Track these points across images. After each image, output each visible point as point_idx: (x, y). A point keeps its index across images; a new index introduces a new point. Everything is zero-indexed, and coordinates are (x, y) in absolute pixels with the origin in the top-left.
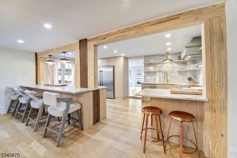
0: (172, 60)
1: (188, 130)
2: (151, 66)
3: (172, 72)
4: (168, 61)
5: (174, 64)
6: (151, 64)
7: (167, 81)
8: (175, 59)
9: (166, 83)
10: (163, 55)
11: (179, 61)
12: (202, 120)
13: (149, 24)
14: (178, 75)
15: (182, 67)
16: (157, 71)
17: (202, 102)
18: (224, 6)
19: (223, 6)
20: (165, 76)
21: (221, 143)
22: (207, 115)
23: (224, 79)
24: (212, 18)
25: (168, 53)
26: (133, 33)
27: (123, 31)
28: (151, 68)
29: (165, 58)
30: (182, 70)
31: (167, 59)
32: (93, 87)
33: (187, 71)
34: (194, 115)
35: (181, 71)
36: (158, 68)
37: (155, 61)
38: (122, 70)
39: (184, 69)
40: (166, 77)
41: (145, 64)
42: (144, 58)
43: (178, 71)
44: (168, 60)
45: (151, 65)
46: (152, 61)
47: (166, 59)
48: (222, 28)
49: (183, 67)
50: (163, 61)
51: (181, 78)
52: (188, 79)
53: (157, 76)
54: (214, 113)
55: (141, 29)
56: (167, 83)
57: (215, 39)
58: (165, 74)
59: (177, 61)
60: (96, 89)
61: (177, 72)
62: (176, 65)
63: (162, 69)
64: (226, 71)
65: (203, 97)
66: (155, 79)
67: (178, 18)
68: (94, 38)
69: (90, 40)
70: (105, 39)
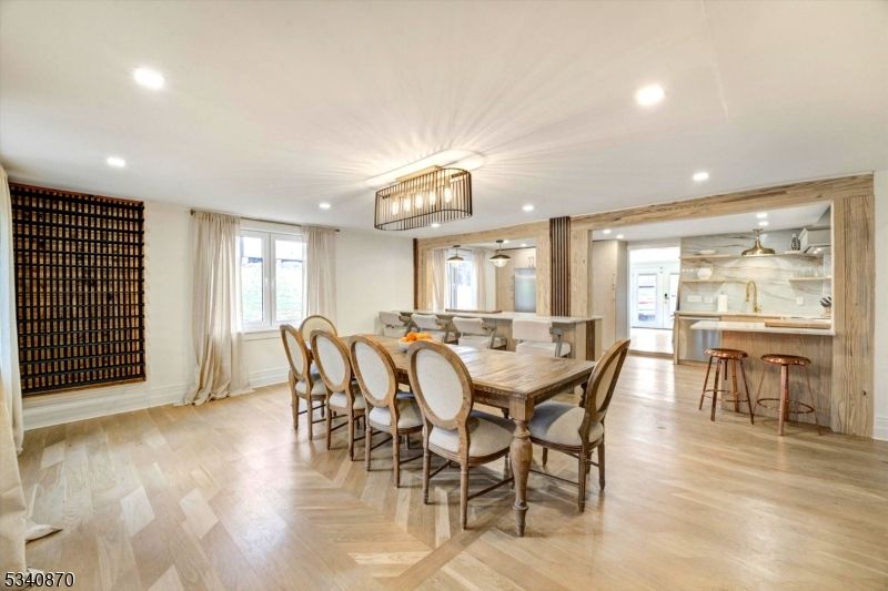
0: (771, 251)
1: (801, 392)
2: (704, 267)
3: (772, 283)
4: (759, 253)
5: (778, 260)
6: (703, 260)
7: (756, 310)
8: (783, 246)
9: (750, 312)
10: (742, 236)
11: (796, 252)
12: (829, 371)
13: (720, 199)
14: (791, 291)
15: (805, 268)
16: (723, 279)
17: (829, 339)
18: (872, 180)
19: (869, 179)
20: (748, 295)
21: (861, 405)
22: (838, 360)
23: (869, 300)
24: (850, 198)
25: (758, 232)
26: (686, 212)
27: (663, 208)
28: (705, 273)
29: (750, 244)
30: (804, 279)
31: (755, 248)
32: (585, 313)
33: (822, 281)
34: (810, 358)
35: (803, 282)
36: (726, 273)
37: (717, 253)
38: (615, 278)
39: (813, 276)
40: (751, 298)
41: (682, 260)
42: (680, 244)
43: (791, 281)
44: (760, 250)
45: (703, 263)
46: (707, 253)
47: (752, 246)
48: (868, 216)
49: (810, 269)
50: (744, 253)
51: (799, 301)
52: (823, 304)
53: (722, 293)
54: (849, 357)
55: (705, 207)
56: (755, 314)
57: (854, 233)
58: (748, 290)
59: (787, 252)
60: (589, 319)
61: (789, 284)
62: (784, 264)
63: (739, 275)
64: (873, 287)
65: (832, 332)
66: (716, 303)
67: (784, 193)
68: (588, 217)
69: (578, 220)
70: (617, 219)
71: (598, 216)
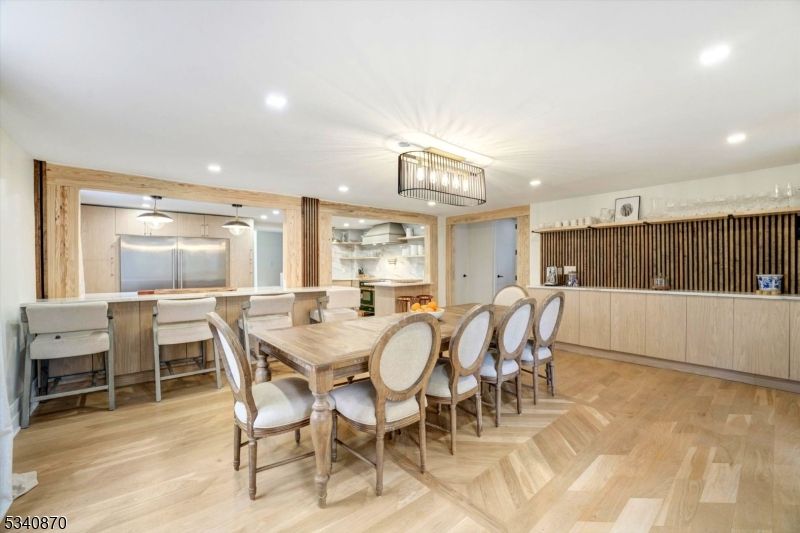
68: (333, 204)
69: (326, 205)
70: (351, 211)
71: (339, 205)
